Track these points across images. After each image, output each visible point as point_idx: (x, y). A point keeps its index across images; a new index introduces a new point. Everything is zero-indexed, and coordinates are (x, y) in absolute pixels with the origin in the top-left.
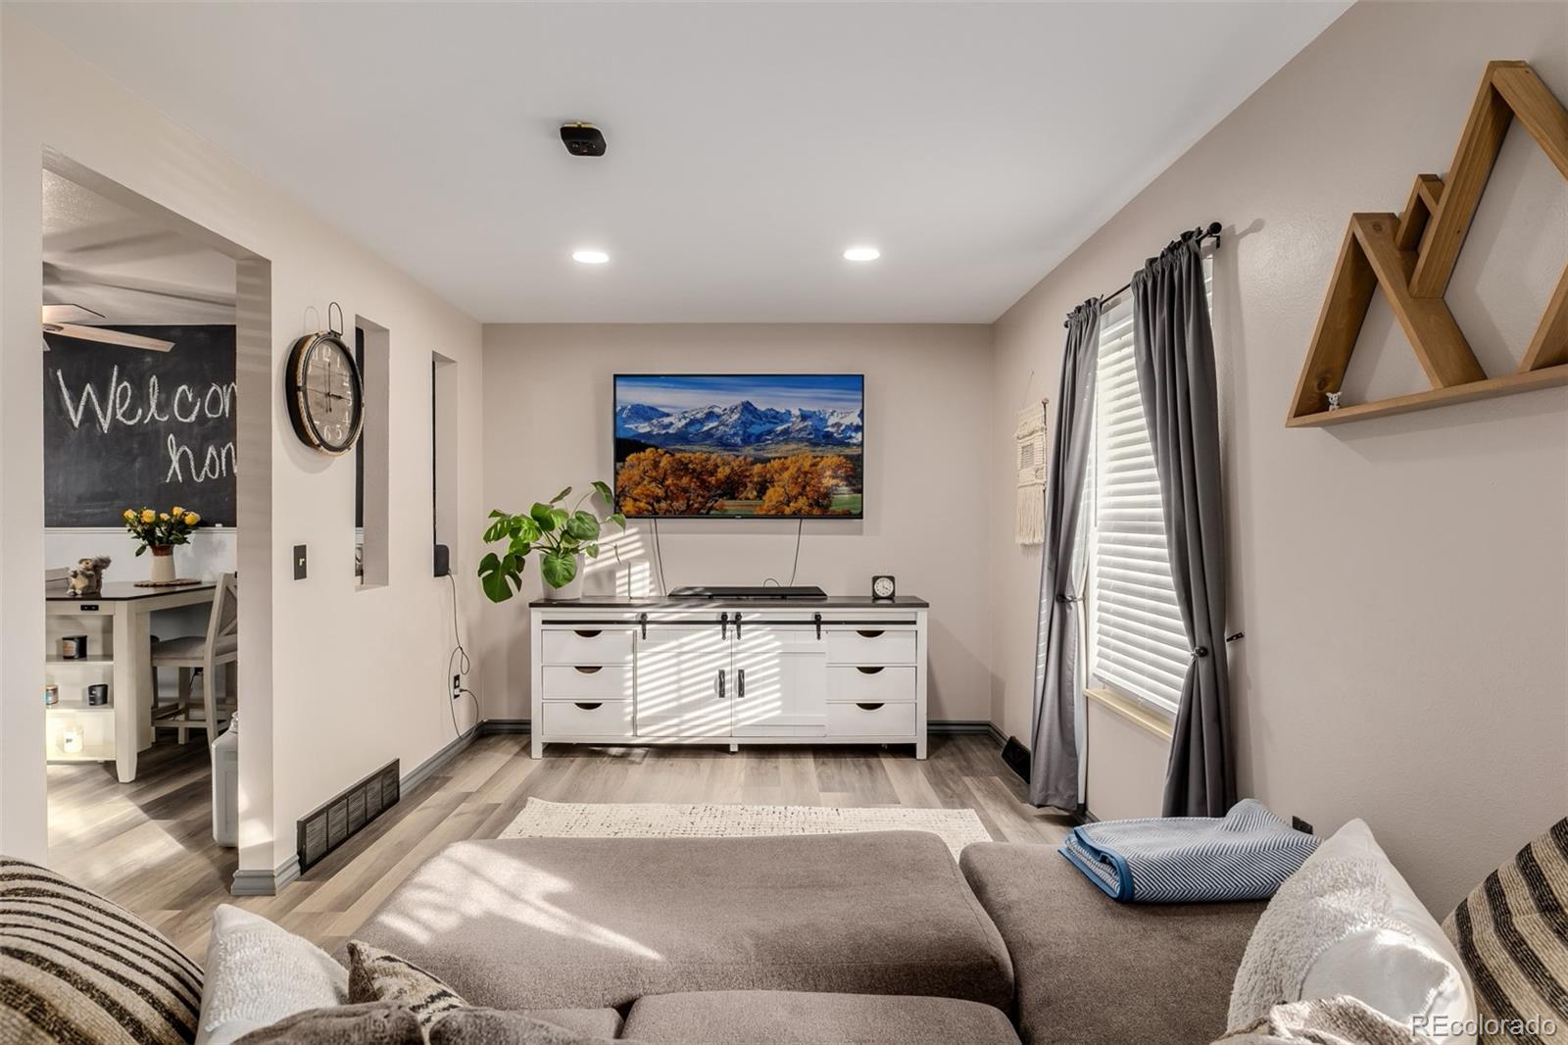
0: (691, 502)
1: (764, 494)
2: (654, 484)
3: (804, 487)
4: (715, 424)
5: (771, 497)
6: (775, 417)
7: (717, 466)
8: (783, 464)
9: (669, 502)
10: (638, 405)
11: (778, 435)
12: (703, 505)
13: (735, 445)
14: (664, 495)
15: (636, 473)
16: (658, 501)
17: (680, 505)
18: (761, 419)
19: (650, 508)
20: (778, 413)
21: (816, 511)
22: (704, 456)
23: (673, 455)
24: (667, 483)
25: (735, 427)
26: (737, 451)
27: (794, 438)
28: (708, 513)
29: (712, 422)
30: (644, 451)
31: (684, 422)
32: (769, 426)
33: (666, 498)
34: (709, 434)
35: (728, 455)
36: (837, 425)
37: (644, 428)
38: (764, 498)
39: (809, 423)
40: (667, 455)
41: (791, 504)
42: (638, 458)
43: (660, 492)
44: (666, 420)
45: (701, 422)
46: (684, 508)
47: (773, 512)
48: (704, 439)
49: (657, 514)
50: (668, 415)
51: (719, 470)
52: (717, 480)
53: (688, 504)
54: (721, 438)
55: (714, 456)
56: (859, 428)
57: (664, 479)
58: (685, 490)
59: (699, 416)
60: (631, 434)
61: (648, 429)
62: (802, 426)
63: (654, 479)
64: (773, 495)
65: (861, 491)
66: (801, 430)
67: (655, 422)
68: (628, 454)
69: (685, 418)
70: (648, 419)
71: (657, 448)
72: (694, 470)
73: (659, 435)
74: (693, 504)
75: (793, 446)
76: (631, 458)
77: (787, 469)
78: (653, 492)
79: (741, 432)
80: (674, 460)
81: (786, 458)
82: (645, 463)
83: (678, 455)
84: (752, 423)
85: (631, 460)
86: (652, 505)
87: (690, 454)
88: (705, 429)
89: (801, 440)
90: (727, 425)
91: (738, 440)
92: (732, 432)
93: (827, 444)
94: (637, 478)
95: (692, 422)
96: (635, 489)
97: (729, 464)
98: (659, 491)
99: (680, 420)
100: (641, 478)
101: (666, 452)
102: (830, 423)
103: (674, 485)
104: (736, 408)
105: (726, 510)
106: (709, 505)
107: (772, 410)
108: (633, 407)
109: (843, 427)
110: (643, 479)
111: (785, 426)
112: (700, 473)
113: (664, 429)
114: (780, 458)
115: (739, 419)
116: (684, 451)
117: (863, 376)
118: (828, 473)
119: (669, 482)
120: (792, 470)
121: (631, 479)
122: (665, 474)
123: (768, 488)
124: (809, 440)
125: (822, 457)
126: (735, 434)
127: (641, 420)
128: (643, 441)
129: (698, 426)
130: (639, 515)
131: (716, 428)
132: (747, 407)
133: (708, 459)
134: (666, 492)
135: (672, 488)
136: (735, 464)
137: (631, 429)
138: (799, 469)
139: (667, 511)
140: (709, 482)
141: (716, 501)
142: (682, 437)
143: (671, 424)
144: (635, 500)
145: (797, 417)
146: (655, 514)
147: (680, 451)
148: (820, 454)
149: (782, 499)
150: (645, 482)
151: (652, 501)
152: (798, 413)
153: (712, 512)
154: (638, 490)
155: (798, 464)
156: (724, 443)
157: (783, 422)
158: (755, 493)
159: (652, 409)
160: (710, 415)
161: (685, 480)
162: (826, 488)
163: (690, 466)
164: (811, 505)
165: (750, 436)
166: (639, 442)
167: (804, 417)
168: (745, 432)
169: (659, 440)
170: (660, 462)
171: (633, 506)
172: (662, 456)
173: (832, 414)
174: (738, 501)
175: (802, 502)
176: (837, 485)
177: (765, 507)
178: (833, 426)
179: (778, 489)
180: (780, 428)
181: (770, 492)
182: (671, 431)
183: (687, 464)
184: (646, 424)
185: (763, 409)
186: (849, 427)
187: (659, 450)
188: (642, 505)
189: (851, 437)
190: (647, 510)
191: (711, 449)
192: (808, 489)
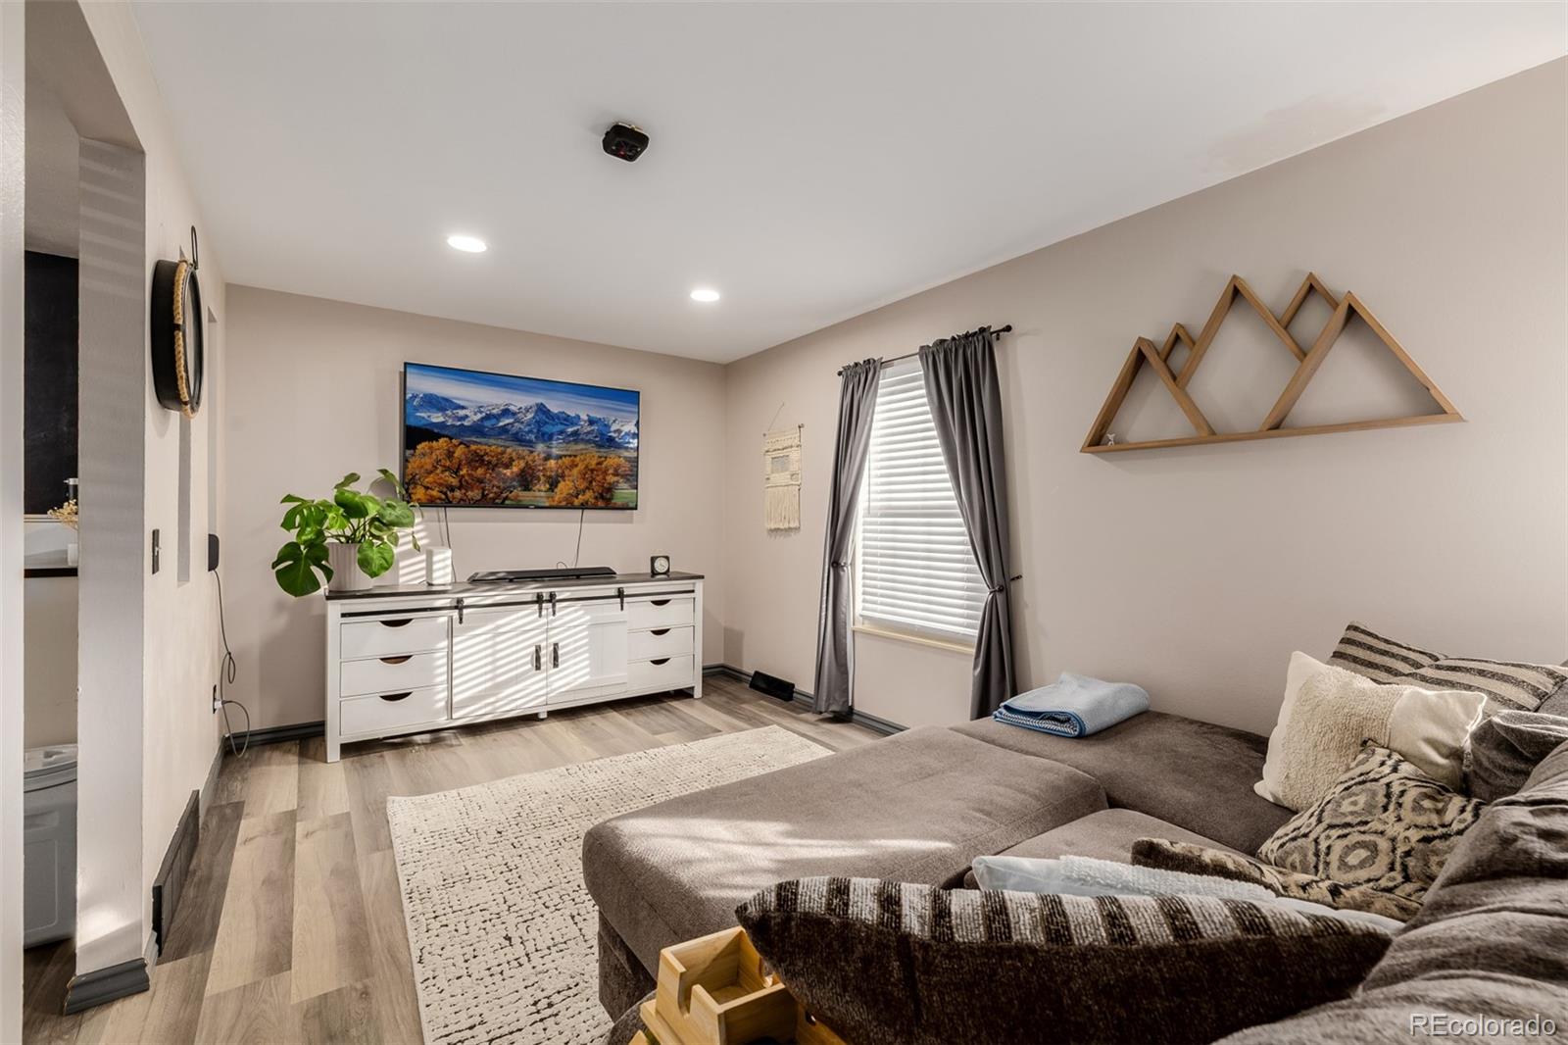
0: (486, 492)
1: (556, 487)
2: (447, 473)
3: (591, 482)
4: (511, 421)
5: (561, 490)
6: (567, 420)
7: (512, 460)
8: (573, 461)
9: (463, 491)
10: (431, 395)
11: (569, 436)
12: (498, 496)
13: (530, 441)
14: (458, 484)
15: (428, 462)
16: (452, 490)
17: (475, 494)
18: (554, 420)
19: (443, 497)
20: (569, 416)
21: (600, 503)
22: (500, 450)
23: (468, 447)
24: (461, 473)
25: (529, 425)
26: (531, 447)
27: (582, 440)
28: (503, 503)
29: (508, 418)
30: (437, 441)
31: (479, 416)
32: (560, 427)
33: (460, 488)
34: (504, 430)
35: (523, 450)
36: (618, 431)
37: (437, 418)
38: (556, 490)
39: (595, 427)
40: (462, 446)
41: (580, 497)
42: (431, 448)
43: (454, 482)
44: (462, 413)
45: (498, 417)
46: (479, 497)
47: (564, 503)
48: (500, 434)
49: (451, 502)
50: (463, 408)
51: (514, 463)
52: (512, 473)
53: (483, 493)
54: (517, 433)
55: (509, 450)
56: (636, 436)
57: (459, 469)
58: (481, 481)
59: (495, 411)
60: (424, 422)
61: (441, 419)
62: (589, 429)
63: (447, 469)
64: (564, 488)
65: (637, 488)
66: (588, 433)
67: (449, 412)
68: (420, 443)
69: (481, 412)
70: (442, 410)
71: (451, 439)
72: (489, 462)
73: (453, 426)
74: (488, 494)
75: (581, 446)
76: (422, 447)
77: (577, 466)
78: (446, 481)
79: (535, 431)
80: (469, 452)
81: (575, 456)
82: (438, 452)
83: (473, 447)
84: (546, 423)
85: (423, 448)
86: (445, 494)
87: (486, 447)
88: (501, 424)
89: (588, 442)
90: (522, 423)
91: (533, 437)
92: (527, 429)
93: (609, 447)
94: (429, 467)
95: (488, 417)
96: (426, 477)
97: (524, 458)
98: (453, 480)
99: (475, 414)
100: (434, 466)
101: (461, 443)
102: (612, 429)
103: (469, 475)
104: (531, 408)
105: (520, 501)
106: (504, 495)
107: (564, 412)
108: (425, 395)
109: (623, 434)
110: (436, 468)
111: (575, 428)
112: (496, 465)
113: (459, 420)
114: (570, 456)
115: (534, 418)
116: (479, 443)
117: (639, 393)
118: (611, 471)
119: (463, 472)
120: (581, 467)
121: (422, 467)
122: (460, 465)
123: (559, 482)
124: (595, 442)
125: (606, 458)
126: (530, 431)
127: (435, 410)
128: (436, 431)
129: (494, 421)
130: (431, 503)
131: (512, 424)
132: (541, 409)
133: (503, 453)
134: (460, 481)
135: (467, 478)
136: (529, 459)
137: (424, 418)
138: (587, 467)
139: (461, 499)
140: (505, 474)
141: (511, 492)
142: (478, 430)
143: (467, 416)
144: (427, 488)
145: (585, 421)
146: (448, 504)
147: (475, 443)
148: (605, 455)
149: (571, 491)
150: (438, 471)
151: (445, 490)
152: (586, 418)
153: (507, 502)
154: (430, 479)
155: (586, 462)
156: (518, 439)
157: (573, 424)
158: (548, 486)
159: (446, 400)
160: (506, 412)
161: (480, 471)
162: (609, 484)
163: (486, 458)
164: (596, 498)
165: (543, 435)
166: (433, 432)
167: (591, 422)
168: (539, 431)
169: (454, 430)
170: (454, 452)
171: (425, 494)
172: (456, 446)
173: (614, 421)
174: (532, 493)
175: (589, 496)
176: (618, 482)
177: (556, 499)
178: (615, 432)
179: (567, 482)
180: (570, 430)
181: (561, 485)
182: (466, 423)
183: (482, 456)
184: (440, 414)
185: (556, 412)
186: (627, 434)
187: (453, 441)
188: (435, 493)
189: (629, 443)
190: (440, 499)
191: (507, 444)
192: (594, 484)
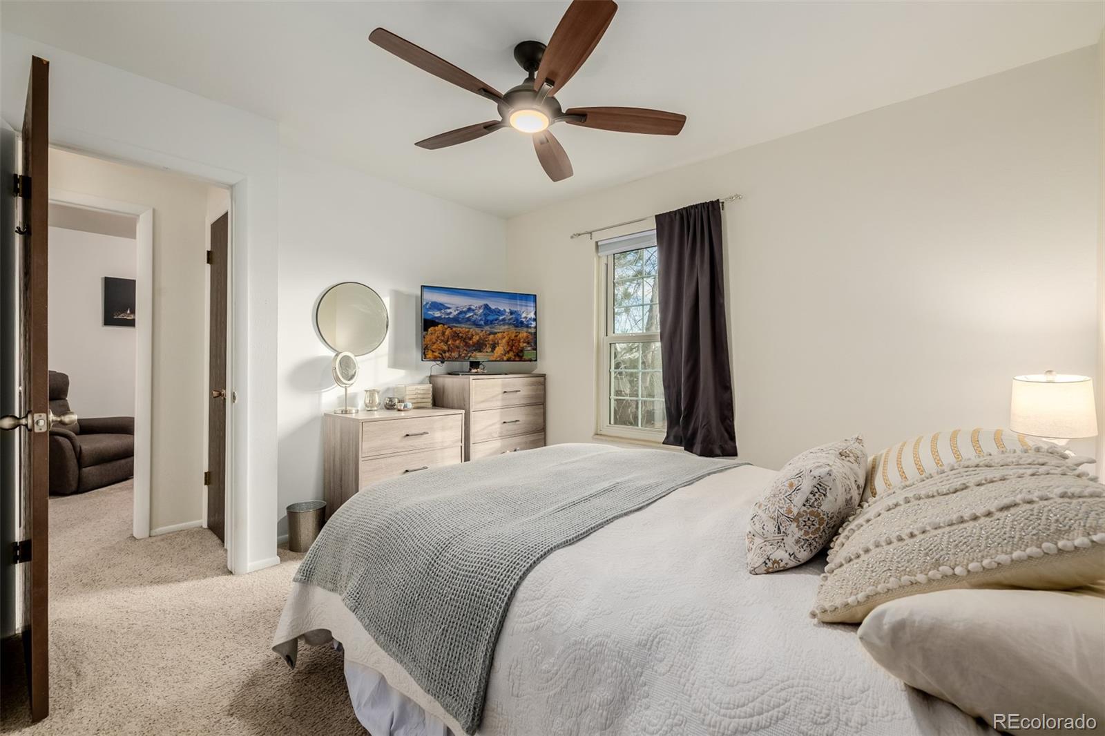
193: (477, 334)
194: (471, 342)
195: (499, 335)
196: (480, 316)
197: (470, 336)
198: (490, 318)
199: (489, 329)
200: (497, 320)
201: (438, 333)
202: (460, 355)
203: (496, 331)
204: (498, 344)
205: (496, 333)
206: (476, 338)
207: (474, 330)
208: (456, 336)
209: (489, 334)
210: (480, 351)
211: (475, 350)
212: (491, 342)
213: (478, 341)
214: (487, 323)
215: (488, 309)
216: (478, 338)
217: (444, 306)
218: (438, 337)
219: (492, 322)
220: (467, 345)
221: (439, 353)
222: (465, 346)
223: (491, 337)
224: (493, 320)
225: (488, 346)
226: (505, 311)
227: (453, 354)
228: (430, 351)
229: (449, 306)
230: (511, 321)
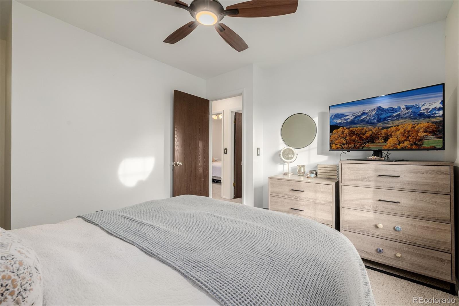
193: (369, 130)
194: (364, 137)
195: (393, 129)
196: (373, 117)
197: (363, 131)
198: (383, 116)
199: (382, 125)
200: (390, 117)
201: (340, 133)
202: (355, 146)
203: (390, 126)
204: (391, 136)
205: (390, 127)
206: (369, 134)
207: (366, 127)
208: (352, 133)
209: (382, 129)
210: (373, 142)
211: (368, 142)
212: (383, 135)
213: (371, 135)
214: (379, 121)
215: (381, 110)
216: (371, 133)
217: (344, 115)
218: (339, 135)
219: (385, 119)
220: (361, 138)
221: (340, 145)
222: (359, 139)
223: (384, 131)
224: (386, 118)
225: (380, 138)
226: (400, 107)
227: (350, 145)
228: (334, 144)
229: (347, 114)
230: (407, 115)
